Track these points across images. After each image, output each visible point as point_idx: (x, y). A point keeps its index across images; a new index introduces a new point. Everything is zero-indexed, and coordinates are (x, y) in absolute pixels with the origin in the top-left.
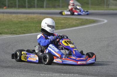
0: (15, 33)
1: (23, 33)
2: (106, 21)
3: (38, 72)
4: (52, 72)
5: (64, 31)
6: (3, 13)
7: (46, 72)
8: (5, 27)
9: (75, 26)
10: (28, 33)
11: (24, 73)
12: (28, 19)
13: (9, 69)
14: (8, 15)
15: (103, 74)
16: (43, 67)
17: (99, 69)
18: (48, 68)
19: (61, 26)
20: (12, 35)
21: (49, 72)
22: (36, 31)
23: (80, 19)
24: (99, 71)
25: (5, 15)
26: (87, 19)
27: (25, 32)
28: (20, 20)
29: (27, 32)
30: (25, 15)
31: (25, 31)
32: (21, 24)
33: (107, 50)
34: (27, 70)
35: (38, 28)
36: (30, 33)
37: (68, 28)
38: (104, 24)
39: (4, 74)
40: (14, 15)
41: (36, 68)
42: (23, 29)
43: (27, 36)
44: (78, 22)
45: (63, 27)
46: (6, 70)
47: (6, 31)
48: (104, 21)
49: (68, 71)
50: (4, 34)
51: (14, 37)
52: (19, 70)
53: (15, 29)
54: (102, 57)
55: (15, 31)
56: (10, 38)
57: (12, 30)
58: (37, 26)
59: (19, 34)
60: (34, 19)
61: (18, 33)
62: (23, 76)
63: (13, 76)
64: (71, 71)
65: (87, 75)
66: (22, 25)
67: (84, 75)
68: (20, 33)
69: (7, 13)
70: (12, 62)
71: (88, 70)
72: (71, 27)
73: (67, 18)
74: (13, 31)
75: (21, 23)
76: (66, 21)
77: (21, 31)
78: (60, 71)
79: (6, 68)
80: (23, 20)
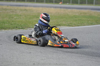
0: (71, 25)
12: (81, 13)
20: (69, 27)
27: (79, 25)
28: (74, 14)
29: (81, 25)
31: (79, 23)
32: (76, 18)
40: (69, 10)
42: (77, 22)
47: (64, 23)
53: (71, 22)
55: (71, 23)
56: (67, 29)
59: (74, 26)
74: (69, 24)
77: (76, 24)
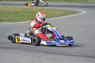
1: (18, 21)
2: (85, 12)
3: (29, 52)
4: (41, 53)
5: (51, 20)
6: (3, 4)
7: (36, 53)
8: (4, 16)
9: (60, 16)
10: (22, 21)
11: (18, 53)
13: (6, 50)
14: (7, 6)
15: (81, 55)
16: (33, 49)
17: (78, 51)
18: (38, 50)
19: (49, 15)
21: (38, 53)
22: (29, 20)
23: (65, 10)
24: (78, 53)
25: (5, 6)
26: (70, 11)
30: (20, 7)
33: (86, 35)
34: (21, 51)
35: (31, 17)
36: (24, 21)
37: (55, 17)
38: (83, 14)
39: (2, 54)
41: (28, 49)
43: (22, 23)
44: (62, 12)
45: (51, 17)
46: (4, 50)
48: (83, 12)
49: (54, 52)
50: (3, 21)
51: (11, 24)
52: (15, 51)
54: (81, 41)
57: (10, 18)
58: (30, 15)
60: (27, 9)
61: (14, 21)
62: (17, 55)
63: (10, 55)
64: (56, 52)
65: (68, 55)
66: (18, 14)
67: (66, 55)
68: (16, 21)
69: (6, 4)
70: (9, 44)
71: (69, 51)
72: (57, 16)
73: (54, 9)
75: (17, 12)
76: (53, 12)
78: (47, 52)
79: (4, 48)
80: (19, 10)
